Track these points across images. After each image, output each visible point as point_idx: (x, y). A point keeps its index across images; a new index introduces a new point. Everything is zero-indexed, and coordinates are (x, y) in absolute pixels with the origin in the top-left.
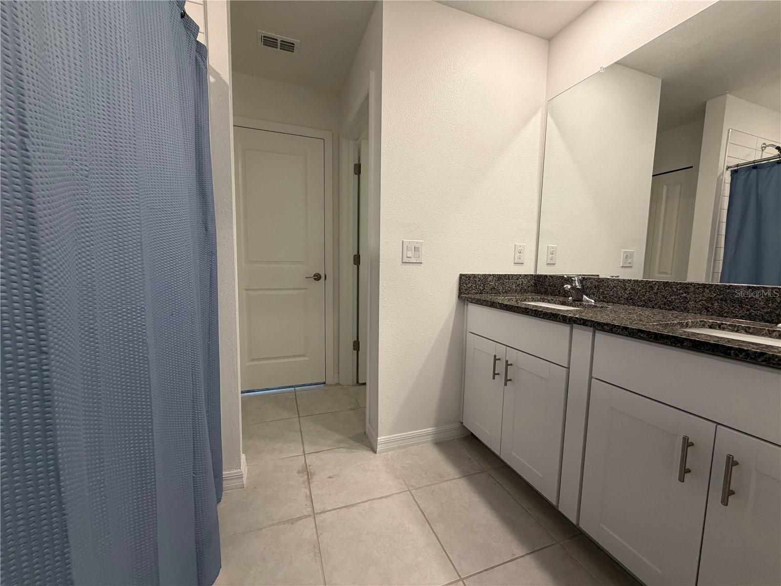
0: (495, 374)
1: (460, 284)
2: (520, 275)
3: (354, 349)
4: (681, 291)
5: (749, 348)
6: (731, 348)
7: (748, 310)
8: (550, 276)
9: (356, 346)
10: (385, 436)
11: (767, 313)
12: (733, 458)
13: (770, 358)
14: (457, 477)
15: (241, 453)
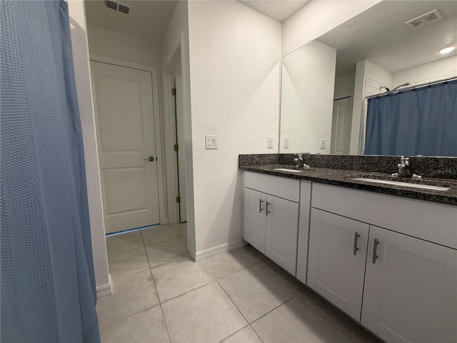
0: (261, 210)
1: (239, 160)
2: (271, 154)
3: (177, 202)
4: (350, 160)
5: (383, 186)
6: (375, 187)
7: (379, 168)
8: (287, 154)
9: (178, 200)
10: (199, 251)
11: (387, 169)
12: (377, 240)
13: (392, 191)
14: (242, 269)
15: (108, 273)
